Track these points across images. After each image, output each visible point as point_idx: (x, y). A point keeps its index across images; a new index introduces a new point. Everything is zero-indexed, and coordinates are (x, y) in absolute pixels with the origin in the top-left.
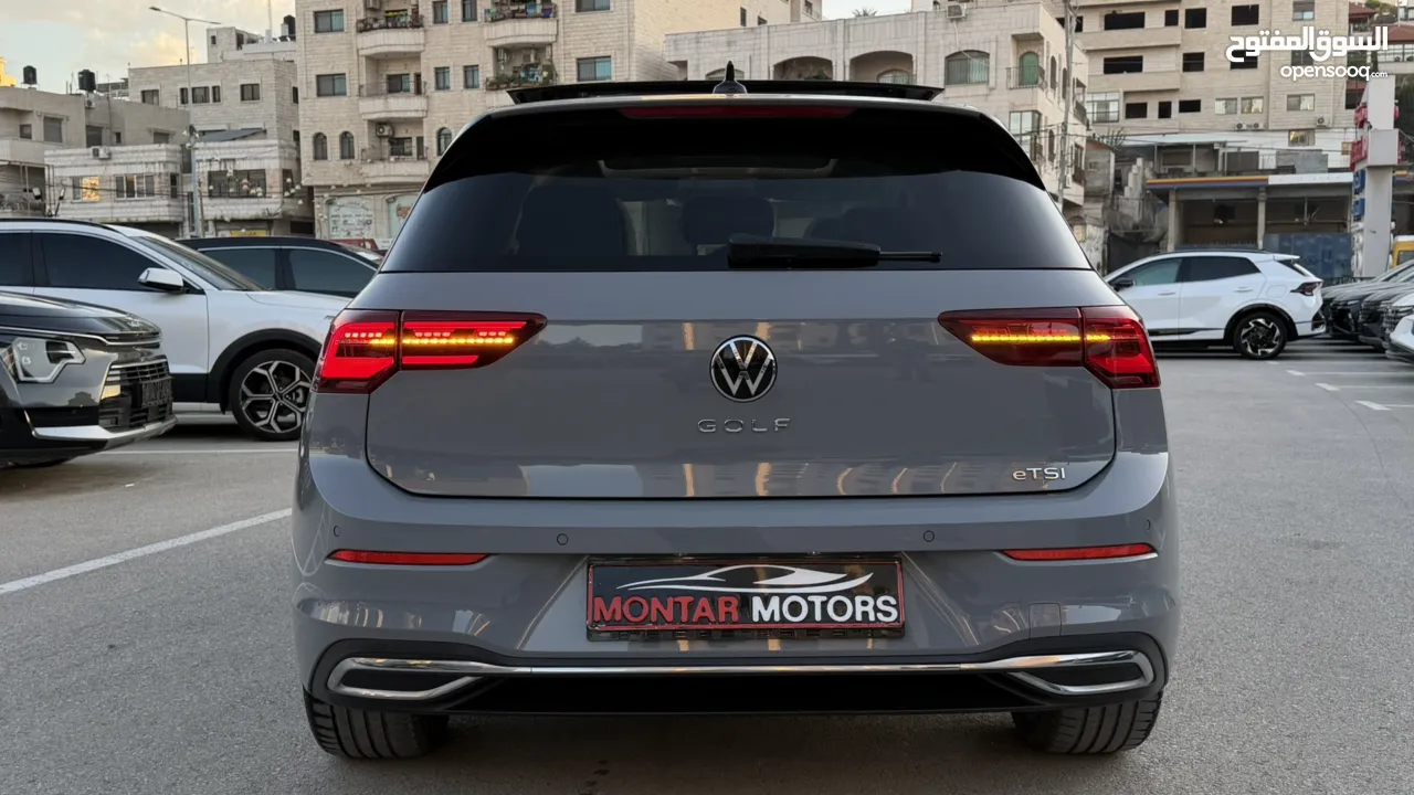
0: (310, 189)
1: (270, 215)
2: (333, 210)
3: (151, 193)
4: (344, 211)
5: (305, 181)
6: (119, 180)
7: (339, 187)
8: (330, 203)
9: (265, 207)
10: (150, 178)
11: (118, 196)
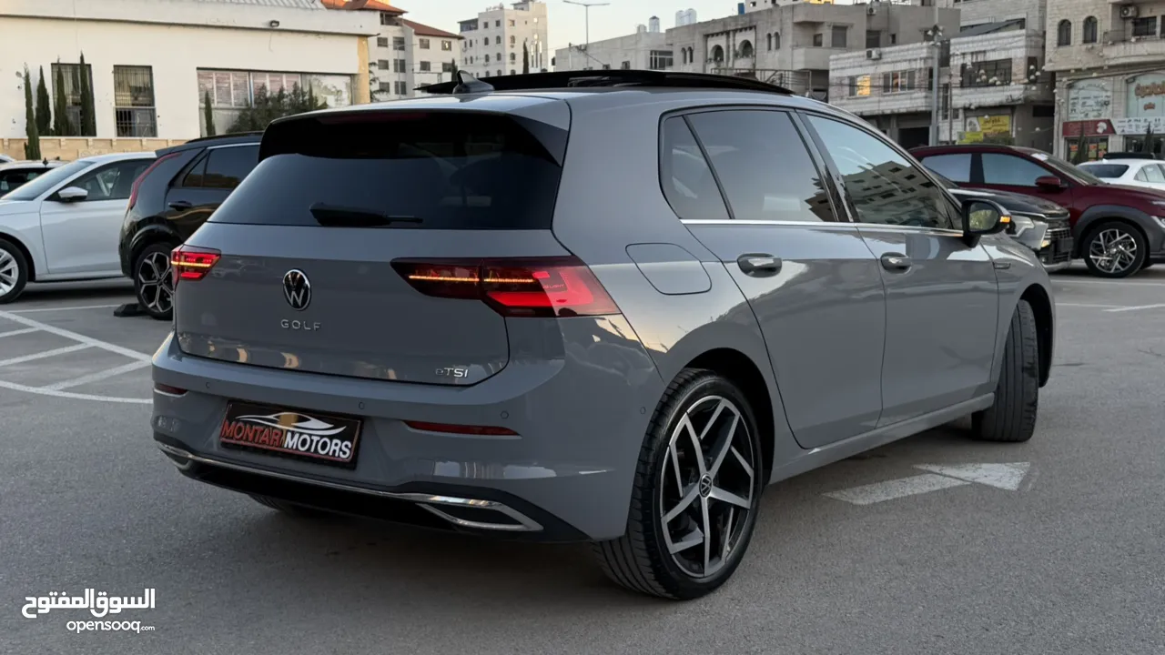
0: (1053, 74)
1: (1013, 101)
2: (1073, 93)
3: (911, 87)
4: (1083, 93)
5: (1048, 67)
6: (886, 77)
7: (1078, 70)
8: (1070, 87)
9: (1009, 93)
10: (911, 74)
11: (885, 92)
